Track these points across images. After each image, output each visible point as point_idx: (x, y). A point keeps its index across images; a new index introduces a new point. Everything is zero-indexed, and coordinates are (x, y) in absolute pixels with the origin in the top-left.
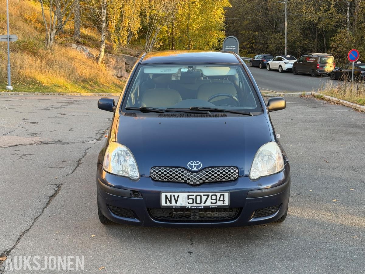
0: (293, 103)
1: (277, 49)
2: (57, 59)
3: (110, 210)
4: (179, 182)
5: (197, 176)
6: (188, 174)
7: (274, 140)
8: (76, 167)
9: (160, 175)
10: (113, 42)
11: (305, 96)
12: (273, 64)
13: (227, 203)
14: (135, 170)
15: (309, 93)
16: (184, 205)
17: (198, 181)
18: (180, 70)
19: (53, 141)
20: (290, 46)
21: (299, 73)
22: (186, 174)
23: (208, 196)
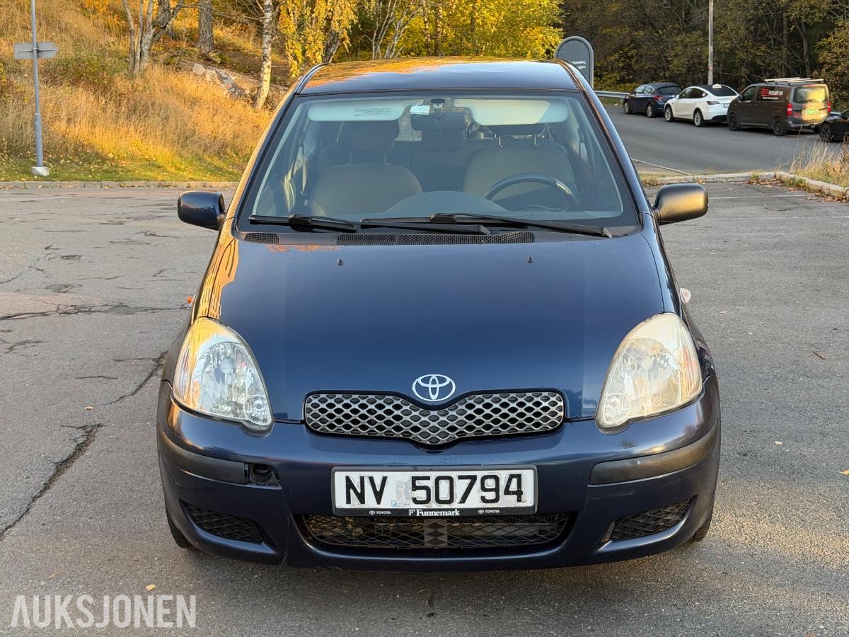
0: (730, 200)
1: (689, 69)
2: (157, 101)
3: (193, 517)
4: (389, 438)
5: (442, 419)
6: (414, 413)
7: (672, 308)
8: (150, 377)
9: (331, 416)
10: (291, 58)
11: (758, 182)
12: (680, 105)
13: (529, 500)
14: (259, 402)
15: (767, 173)
16: (401, 507)
17: (444, 435)
18: (408, 109)
19: (107, 305)
20: (721, 62)
21: (742, 127)
22: (407, 413)
23: (473, 478)
